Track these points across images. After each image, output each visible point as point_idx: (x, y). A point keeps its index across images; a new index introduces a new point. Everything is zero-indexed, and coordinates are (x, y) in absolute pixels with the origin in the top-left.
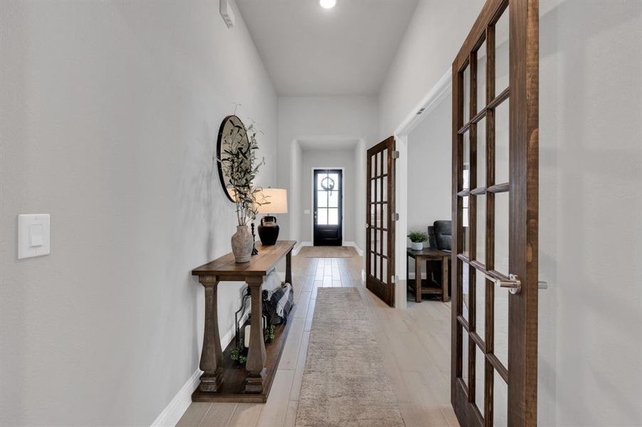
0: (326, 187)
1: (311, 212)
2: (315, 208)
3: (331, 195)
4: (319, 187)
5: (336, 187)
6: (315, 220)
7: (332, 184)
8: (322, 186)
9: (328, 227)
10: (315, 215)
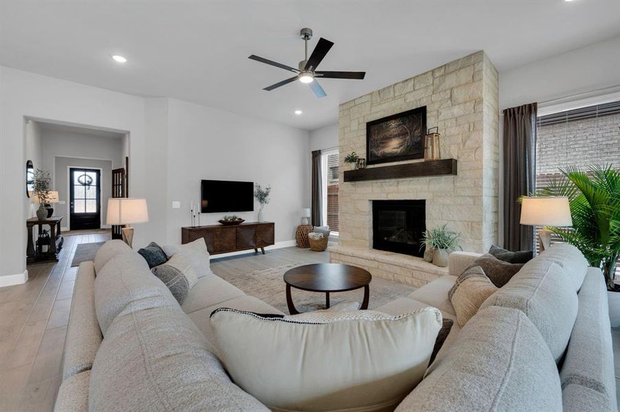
0: (84, 182)
1: (66, 202)
2: (72, 199)
3: (89, 189)
4: (76, 182)
5: (94, 183)
6: (72, 210)
7: (90, 180)
8: (79, 181)
9: (86, 214)
10: (71, 205)
